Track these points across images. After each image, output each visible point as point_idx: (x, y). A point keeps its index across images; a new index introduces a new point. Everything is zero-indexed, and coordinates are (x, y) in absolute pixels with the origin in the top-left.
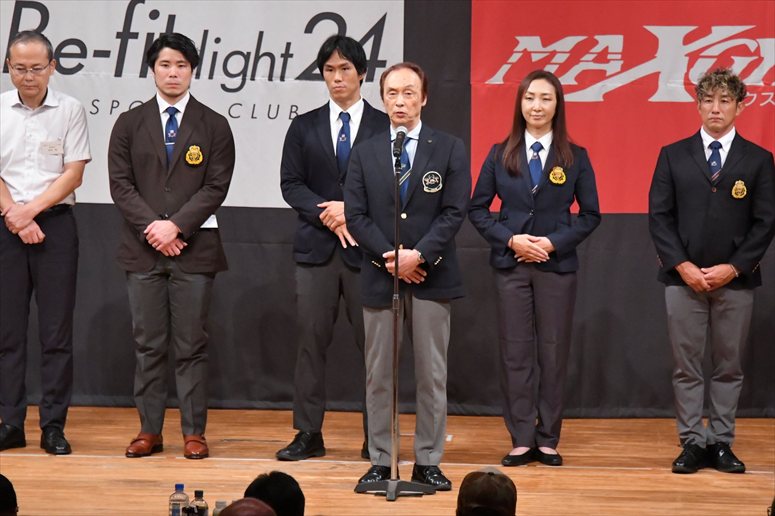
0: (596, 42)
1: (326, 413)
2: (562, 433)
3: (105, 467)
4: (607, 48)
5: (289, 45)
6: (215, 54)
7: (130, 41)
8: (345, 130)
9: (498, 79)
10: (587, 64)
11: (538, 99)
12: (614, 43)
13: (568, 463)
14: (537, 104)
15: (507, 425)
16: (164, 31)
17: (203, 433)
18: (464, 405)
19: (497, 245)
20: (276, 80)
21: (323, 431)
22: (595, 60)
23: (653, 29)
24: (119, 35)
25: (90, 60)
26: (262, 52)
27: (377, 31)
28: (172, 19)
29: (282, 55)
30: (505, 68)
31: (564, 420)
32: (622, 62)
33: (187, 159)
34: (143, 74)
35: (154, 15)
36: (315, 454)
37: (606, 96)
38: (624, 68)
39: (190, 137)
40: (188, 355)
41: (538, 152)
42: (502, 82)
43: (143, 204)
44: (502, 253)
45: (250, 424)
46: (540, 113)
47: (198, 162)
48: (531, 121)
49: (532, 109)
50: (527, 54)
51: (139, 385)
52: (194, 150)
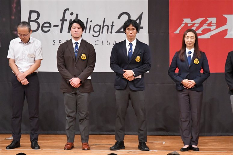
0: (208, 20)
1: (125, 136)
2: (199, 141)
3: (58, 153)
4: (211, 22)
5: (113, 22)
6: (91, 25)
7: (65, 22)
8: (131, 49)
9: (177, 32)
10: (205, 27)
11: (190, 38)
12: (213, 20)
13: (201, 150)
14: (189, 40)
15: (182, 139)
16: (75, 19)
17: (88, 142)
18: (169, 133)
19: (178, 83)
20: (109, 33)
21: (124, 141)
22: (208, 26)
23: (225, 16)
24: (61, 20)
25: (52, 28)
26: (105, 25)
27: (140, 17)
28: (77, 15)
29: (111, 26)
30: (180, 29)
31: (199, 137)
32: (216, 26)
33: (82, 58)
34: (69, 32)
35: (72, 14)
36: (122, 148)
37: (211, 36)
38: (217, 28)
39: (82, 51)
40: (83, 118)
41: (190, 54)
42: (179, 33)
43: (68, 72)
44: (179, 85)
45: (103, 139)
46: (191, 43)
47: (85, 59)
48: (188, 45)
49: (188, 41)
50: (186, 24)
51: (67, 127)
52: (84, 55)
